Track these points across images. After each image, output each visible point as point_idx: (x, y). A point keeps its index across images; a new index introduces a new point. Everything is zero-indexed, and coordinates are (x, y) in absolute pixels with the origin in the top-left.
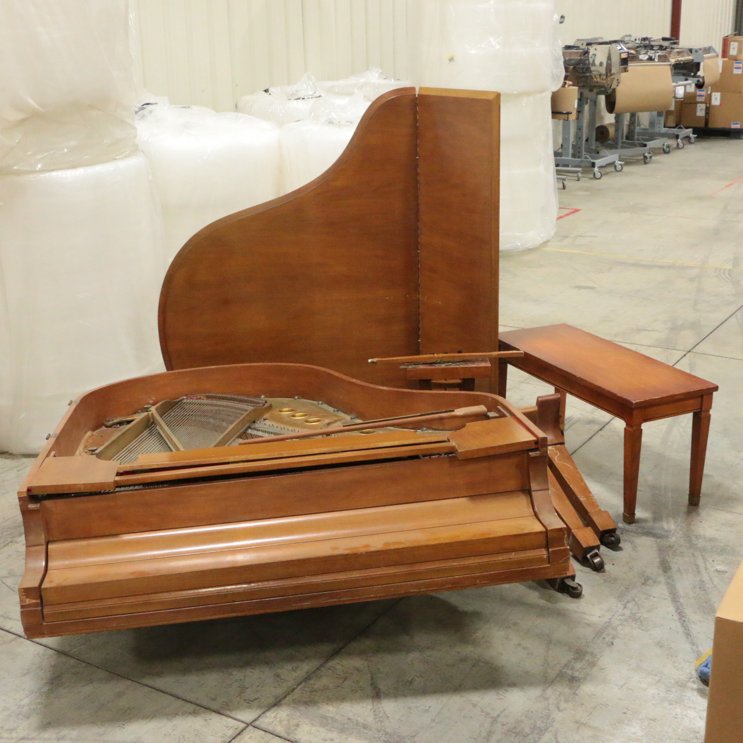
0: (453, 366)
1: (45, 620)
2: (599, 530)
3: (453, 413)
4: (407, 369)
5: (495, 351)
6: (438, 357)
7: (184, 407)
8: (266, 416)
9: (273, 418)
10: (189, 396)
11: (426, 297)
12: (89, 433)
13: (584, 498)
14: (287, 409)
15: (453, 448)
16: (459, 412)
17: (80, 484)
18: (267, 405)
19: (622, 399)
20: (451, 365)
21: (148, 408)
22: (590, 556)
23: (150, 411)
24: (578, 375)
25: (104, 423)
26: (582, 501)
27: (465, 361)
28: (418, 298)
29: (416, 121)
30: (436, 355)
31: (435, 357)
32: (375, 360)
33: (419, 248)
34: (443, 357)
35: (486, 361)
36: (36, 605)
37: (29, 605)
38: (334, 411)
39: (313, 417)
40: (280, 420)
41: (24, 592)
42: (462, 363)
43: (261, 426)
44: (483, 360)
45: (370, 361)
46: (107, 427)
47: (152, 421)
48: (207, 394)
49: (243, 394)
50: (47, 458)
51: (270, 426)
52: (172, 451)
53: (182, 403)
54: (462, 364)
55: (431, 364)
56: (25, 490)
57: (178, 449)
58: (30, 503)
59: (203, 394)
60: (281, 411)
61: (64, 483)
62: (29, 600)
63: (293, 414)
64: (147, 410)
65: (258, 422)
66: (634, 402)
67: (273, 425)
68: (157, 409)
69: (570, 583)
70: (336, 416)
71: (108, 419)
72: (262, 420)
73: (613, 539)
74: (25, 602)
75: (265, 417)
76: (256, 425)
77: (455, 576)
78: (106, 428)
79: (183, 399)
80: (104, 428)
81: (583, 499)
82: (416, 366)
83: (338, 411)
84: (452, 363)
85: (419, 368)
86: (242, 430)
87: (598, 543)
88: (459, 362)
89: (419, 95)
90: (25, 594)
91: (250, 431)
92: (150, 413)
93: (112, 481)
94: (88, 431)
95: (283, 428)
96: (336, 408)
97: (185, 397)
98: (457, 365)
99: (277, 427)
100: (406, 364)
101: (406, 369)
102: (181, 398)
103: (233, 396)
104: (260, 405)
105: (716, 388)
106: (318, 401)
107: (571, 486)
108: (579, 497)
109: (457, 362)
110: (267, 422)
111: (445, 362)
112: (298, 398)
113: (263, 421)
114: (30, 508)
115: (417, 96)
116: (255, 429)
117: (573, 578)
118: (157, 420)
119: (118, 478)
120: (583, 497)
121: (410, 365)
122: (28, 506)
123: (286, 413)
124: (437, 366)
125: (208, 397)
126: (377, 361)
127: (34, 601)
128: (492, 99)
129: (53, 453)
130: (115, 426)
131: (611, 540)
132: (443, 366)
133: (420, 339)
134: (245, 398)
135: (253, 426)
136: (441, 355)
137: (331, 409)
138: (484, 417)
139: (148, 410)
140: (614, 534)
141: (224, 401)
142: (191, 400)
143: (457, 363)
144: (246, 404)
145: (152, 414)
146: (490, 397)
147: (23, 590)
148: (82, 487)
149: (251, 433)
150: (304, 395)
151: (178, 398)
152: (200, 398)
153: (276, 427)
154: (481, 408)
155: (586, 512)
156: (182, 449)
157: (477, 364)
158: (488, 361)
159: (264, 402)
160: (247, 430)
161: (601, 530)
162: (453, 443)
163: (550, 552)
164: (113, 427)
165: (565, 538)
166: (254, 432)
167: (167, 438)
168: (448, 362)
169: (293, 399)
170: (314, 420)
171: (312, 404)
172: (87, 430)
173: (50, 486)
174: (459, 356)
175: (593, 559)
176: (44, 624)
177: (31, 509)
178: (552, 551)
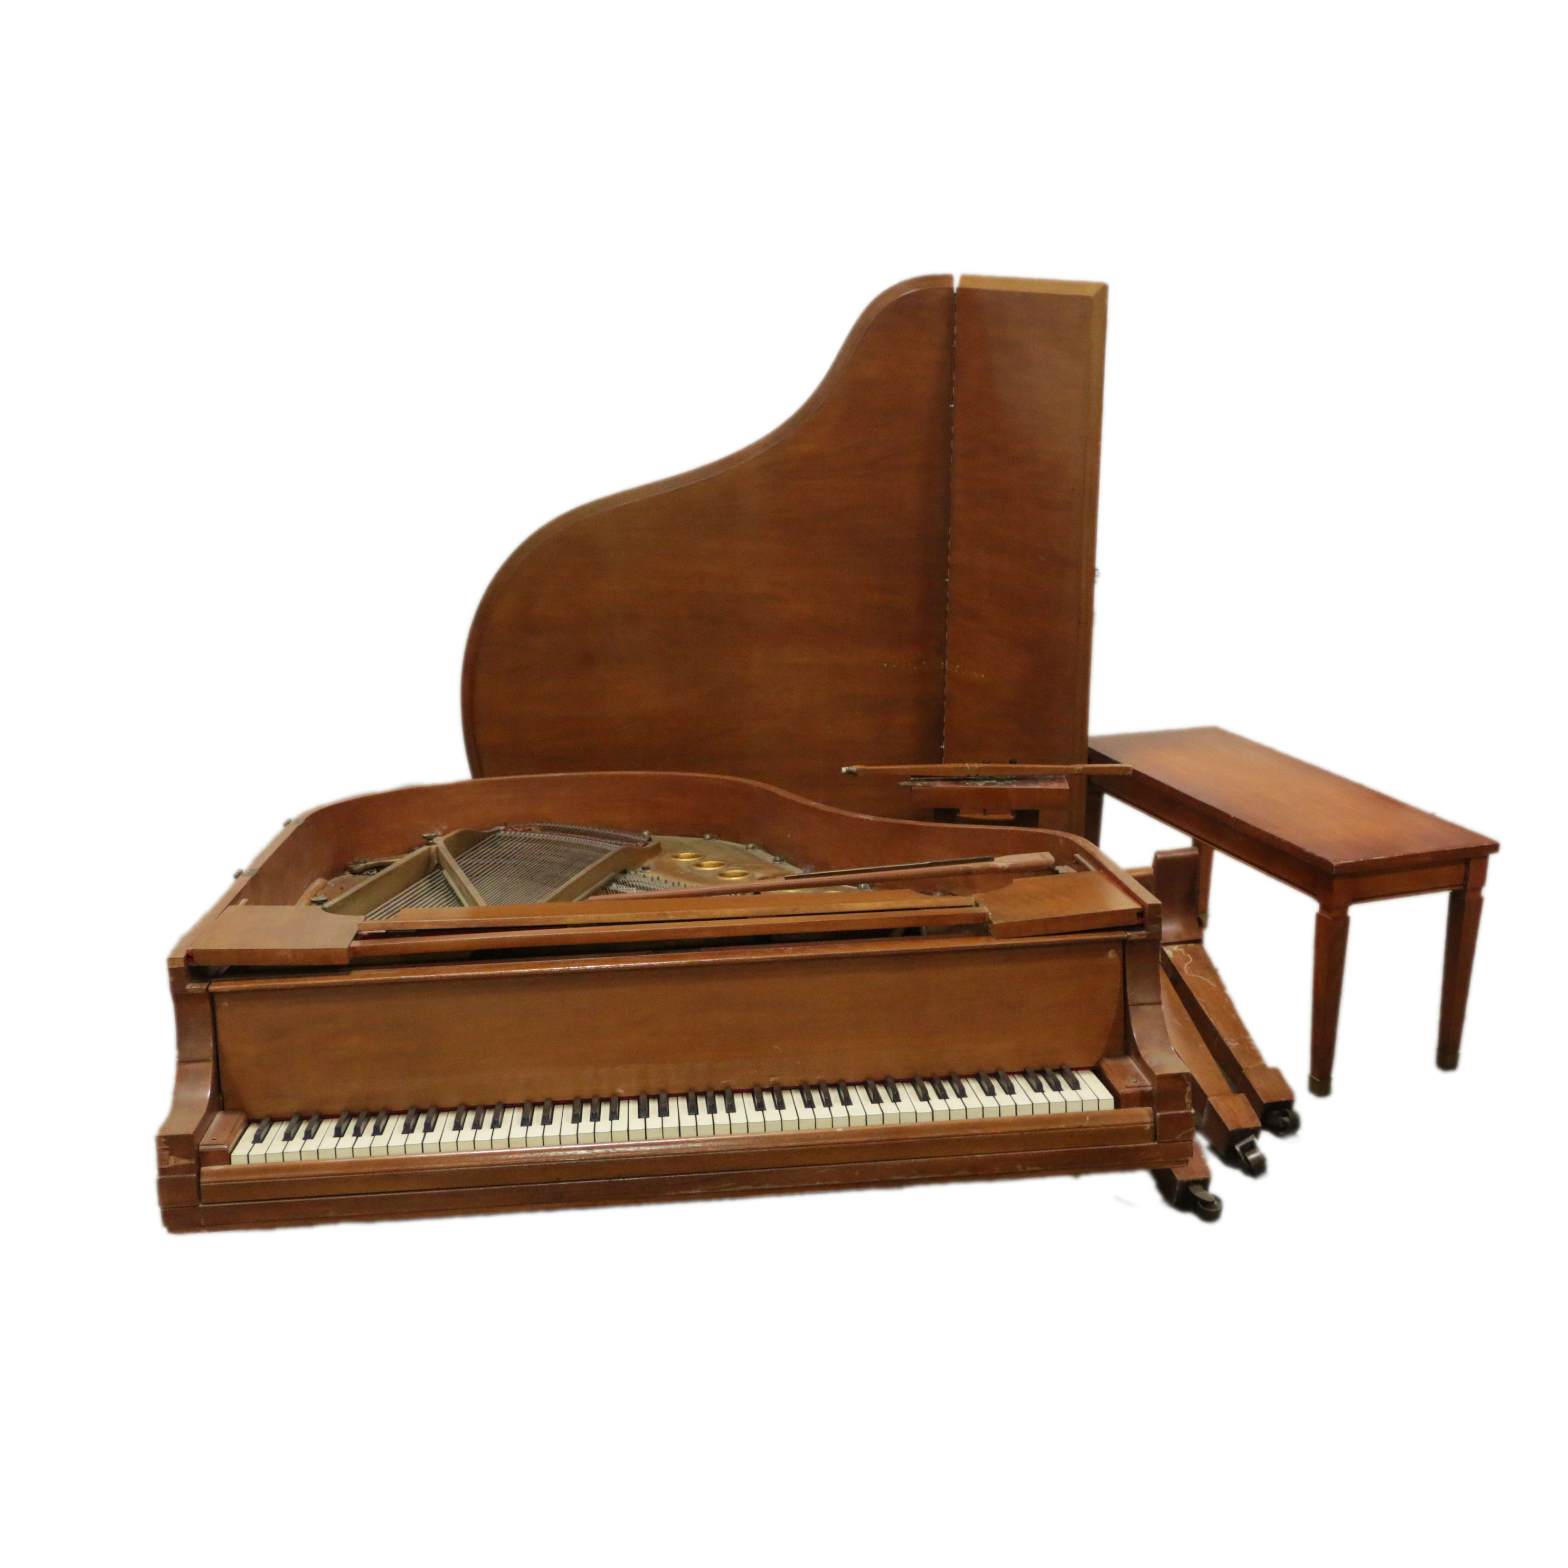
0: (999, 785)
1: (203, 1200)
2: (1261, 1102)
3: (990, 864)
4: (913, 788)
5: (1081, 763)
6: (971, 768)
7: (498, 844)
8: (650, 863)
9: (660, 868)
10: (508, 826)
11: (958, 666)
12: (319, 882)
13: (1234, 1042)
14: (689, 854)
15: (984, 916)
16: (1002, 862)
17: (286, 950)
18: (650, 845)
19: (1311, 856)
20: (995, 784)
21: (431, 838)
22: (1242, 1148)
23: (433, 844)
24: (1233, 813)
25: (349, 866)
26: (1231, 1048)
27: (1021, 778)
28: (942, 667)
29: (951, 336)
30: (967, 765)
31: (967, 768)
32: (854, 768)
33: (949, 575)
34: (980, 769)
35: (1061, 780)
36: (187, 1169)
37: (176, 1169)
38: (775, 861)
39: (733, 868)
40: (674, 871)
41: (165, 1143)
42: (1015, 781)
43: (635, 879)
44: (1056, 776)
45: (844, 770)
46: (354, 873)
47: (436, 862)
48: (545, 824)
49: (608, 827)
50: (230, 906)
51: (652, 879)
52: (461, 905)
53: (495, 836)
54: (1016, 784)
55: (958, 780)
56: (182, 955)
57: (473, 902)
58: (190, 982)
59: (536, 824)
60: (677, 857)
61: (255, 947)
62: (175, 1160)
63: (697, 861)
64: (428, 841)
65: (633, 873)
66: (1335, 864)
67: (658, 878)
68: (445, 842)
69: (1199, 1193)
70: (778, 868)
71: (356, 859)
72: (641, 869)
73: (1286, 1119)
74: (168, 1164)
75: (646, 865)
76: (629, 877)
77: (975, 1154)
78: (352, 875)
79: (499, 831)
80: (348, 875)
81: (1233, 1045)
82: (931, 783)
83: (781, 860)
84: (998, 780)
85: (935, 786)
86: (600, 883)
87: (1257, 1123)
88: (1011, 779)
89: (959, 289)
90: (167, 1147)
91: (614, 886)
92: (433, 847)
93: (346, 946)
94: (317, 877)
95: (676, 884)
96: (778, 855)
97: (502, 828)
98: (1007, 784)
99: (666, 881)
100: (912, 779)
101: (911, 787)
102: (497, 828)
103: (590, 829)
104: (638, 843)
105: (1494, 847)
106: (746, 842)
107: (1212, 1020)
108: (1225, 1039)
109: (1008, 779)
110: (649, 874)
111: (984, 779)
112: (711, 838)
113: (641, 872)
114: (188, 990)
115: (955, 291)
116: (624, 883)
117: (1205, 1183)
118: (445, 860)
119: (357, 944)
120: (1233, 1040)
121: (919, 781)
122: (185, 987)
123: (685, 859)
124: (969, 785)
125: (544, 829)
126: (858, 770)
127: (183, 1162)
128: (1092, 295)
129: (244, 901)
130: (368, 872)
131: (1283, 1121)
132: (980, 785)
133: (944, 743)
134: (612, 833)
135: (622, 879)
136: (976, 765)
137: (769, 858)
138: (1048, 870)
139: (431, 842)
140: (1288, 1111)
141: (574, 835)
142: (513, 833)
143: (1006, 782)
144: (614, 842)
145: (437, 849)
146: (1063, 838)
147: (164, 1140)
148: (290, 956)
149: (616, 889)
150: (721, 833)
151: (489, 829)
152: (530, 830)
153: (663, 882)
154: (1046, 857)
155: (1239, 1068)
156: (481, 902)
157: (1044, 784)
158: (1066, 780)
159: (646, 840)
160: (610, 883)
161: (1264, 1101)
162: (984, 909)
163: (1157, 1119)
164: (365, 873)
165: (1187, 1094)
166: (622, 888)
167: (460, 889)
168: (990, 778)
169: (702, 839)
170: (735, 873)
171: (736, 849)
172: (315, 875)
173: (230, 952)
174: (1011, 768)
175: (1246, 1154)
176: (201, 1206)
177: (190, 992)
178: (1161, 1116)
